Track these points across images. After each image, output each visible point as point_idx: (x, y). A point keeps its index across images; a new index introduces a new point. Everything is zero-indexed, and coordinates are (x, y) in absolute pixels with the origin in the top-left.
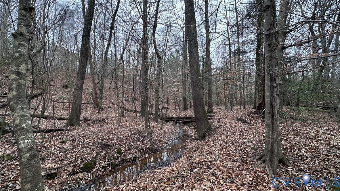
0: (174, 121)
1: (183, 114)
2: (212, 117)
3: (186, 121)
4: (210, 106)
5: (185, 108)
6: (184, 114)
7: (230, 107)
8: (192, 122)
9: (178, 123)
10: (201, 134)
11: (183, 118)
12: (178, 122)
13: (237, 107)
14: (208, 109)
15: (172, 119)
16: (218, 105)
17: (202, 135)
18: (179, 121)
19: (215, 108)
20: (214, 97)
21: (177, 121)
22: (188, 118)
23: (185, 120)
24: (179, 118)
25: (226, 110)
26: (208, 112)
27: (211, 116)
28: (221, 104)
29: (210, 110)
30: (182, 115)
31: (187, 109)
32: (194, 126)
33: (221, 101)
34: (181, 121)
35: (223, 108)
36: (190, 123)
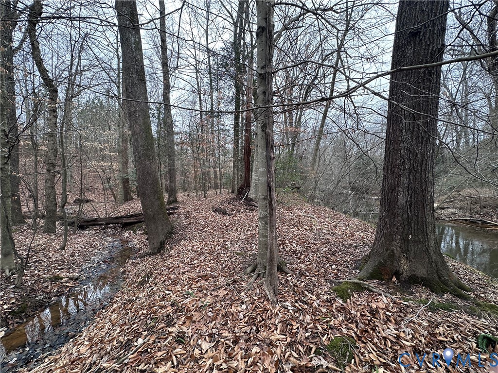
0: (102, 224)
1: (123, 210)
2: (177, 209)
3: (127, 223)
4: (172, 192)
5: (127, 198)
6: (125, 210)
7: (203, 192)
8: (141, 222)
9: (110, 228)
10: (155, 244)
11: (121, 217)
12: (111, 225)
13: (211, 192)
14: (170, 198)
15: (96, 223)
16: (185, 190)
17: (157, 245)
18: (113, 223)
19: (180, 196)
20: (179, 178)
21: (107, 224)
22: (132, 216)
23: (125, 221)
24: (112, 218)
25: (197, 197)
26: (169, 203)
27: (173, 209)
28: (189, 188)
29: (172, 199)
30: (120, 212)
31: (132, 199)
32: (143, 230)
33: (190, 184)
34: (118, 223)
35: (193, 194)
36: (137, 225)
